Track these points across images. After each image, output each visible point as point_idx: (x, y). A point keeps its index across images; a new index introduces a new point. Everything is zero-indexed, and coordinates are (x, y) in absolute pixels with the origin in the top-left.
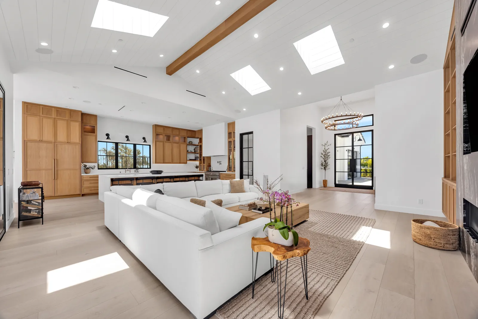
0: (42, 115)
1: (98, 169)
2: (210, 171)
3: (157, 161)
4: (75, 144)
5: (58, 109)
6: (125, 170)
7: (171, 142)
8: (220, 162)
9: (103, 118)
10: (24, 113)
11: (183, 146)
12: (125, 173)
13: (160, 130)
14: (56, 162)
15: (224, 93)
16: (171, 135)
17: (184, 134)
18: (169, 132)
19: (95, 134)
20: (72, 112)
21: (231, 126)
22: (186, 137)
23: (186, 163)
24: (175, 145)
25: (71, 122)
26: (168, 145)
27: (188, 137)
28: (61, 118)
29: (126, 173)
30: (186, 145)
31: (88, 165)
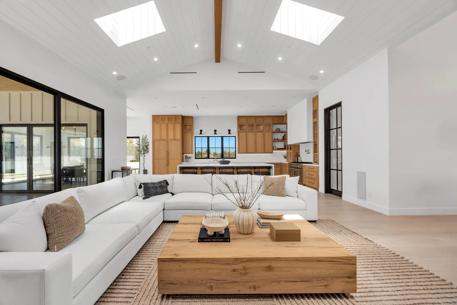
0: (161, 122)
1: (196, 158)
2: (298, 162)
3: (240, 152)
4: (178, 140)
5: (168, 116)
6: (213, 159)
7: (255, 131)
8: (308, 150)
9: (198, 117)
10: (153, 123)
11: (268, 135)
12: (213, 162)
13: (243, 121)
14: (168, 153)
15: (280, 59)
16: (254, 124)
17: (269, 121)
18: (252, 121)
19: (191, 131)
20: (176, 117)
21: (315, 100)
22: (272, 124)
23: (272, 153)
24: (259, 134)
25: (176, 125)
26: (251, 135)
27: (273, 124)
28: (171, 122)
29: (215, 162)
30: (271, 133)
31: (189, 155)
